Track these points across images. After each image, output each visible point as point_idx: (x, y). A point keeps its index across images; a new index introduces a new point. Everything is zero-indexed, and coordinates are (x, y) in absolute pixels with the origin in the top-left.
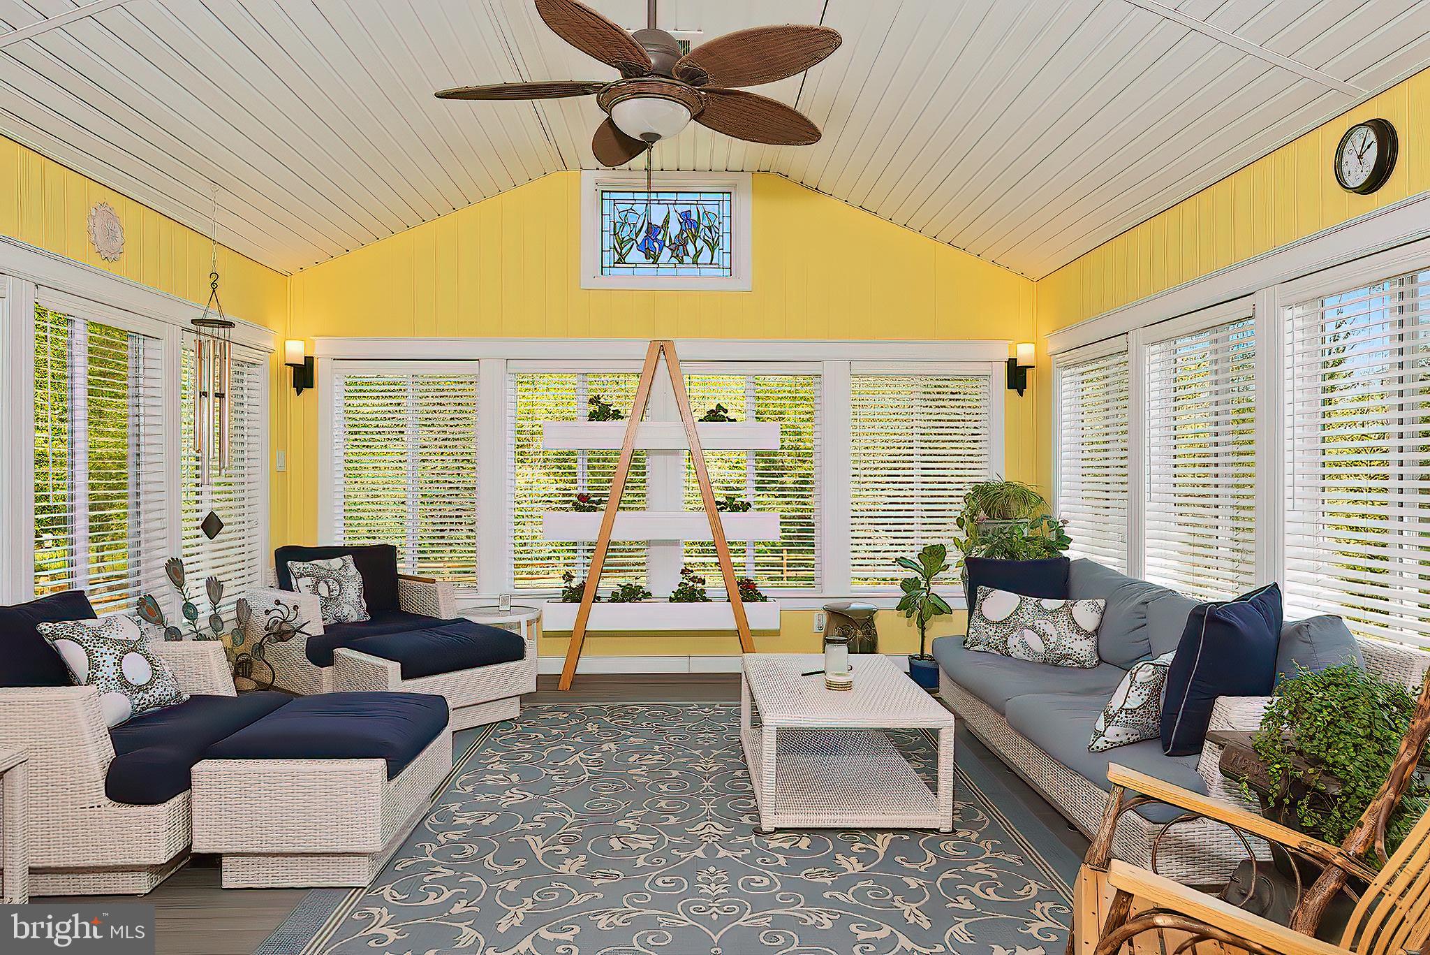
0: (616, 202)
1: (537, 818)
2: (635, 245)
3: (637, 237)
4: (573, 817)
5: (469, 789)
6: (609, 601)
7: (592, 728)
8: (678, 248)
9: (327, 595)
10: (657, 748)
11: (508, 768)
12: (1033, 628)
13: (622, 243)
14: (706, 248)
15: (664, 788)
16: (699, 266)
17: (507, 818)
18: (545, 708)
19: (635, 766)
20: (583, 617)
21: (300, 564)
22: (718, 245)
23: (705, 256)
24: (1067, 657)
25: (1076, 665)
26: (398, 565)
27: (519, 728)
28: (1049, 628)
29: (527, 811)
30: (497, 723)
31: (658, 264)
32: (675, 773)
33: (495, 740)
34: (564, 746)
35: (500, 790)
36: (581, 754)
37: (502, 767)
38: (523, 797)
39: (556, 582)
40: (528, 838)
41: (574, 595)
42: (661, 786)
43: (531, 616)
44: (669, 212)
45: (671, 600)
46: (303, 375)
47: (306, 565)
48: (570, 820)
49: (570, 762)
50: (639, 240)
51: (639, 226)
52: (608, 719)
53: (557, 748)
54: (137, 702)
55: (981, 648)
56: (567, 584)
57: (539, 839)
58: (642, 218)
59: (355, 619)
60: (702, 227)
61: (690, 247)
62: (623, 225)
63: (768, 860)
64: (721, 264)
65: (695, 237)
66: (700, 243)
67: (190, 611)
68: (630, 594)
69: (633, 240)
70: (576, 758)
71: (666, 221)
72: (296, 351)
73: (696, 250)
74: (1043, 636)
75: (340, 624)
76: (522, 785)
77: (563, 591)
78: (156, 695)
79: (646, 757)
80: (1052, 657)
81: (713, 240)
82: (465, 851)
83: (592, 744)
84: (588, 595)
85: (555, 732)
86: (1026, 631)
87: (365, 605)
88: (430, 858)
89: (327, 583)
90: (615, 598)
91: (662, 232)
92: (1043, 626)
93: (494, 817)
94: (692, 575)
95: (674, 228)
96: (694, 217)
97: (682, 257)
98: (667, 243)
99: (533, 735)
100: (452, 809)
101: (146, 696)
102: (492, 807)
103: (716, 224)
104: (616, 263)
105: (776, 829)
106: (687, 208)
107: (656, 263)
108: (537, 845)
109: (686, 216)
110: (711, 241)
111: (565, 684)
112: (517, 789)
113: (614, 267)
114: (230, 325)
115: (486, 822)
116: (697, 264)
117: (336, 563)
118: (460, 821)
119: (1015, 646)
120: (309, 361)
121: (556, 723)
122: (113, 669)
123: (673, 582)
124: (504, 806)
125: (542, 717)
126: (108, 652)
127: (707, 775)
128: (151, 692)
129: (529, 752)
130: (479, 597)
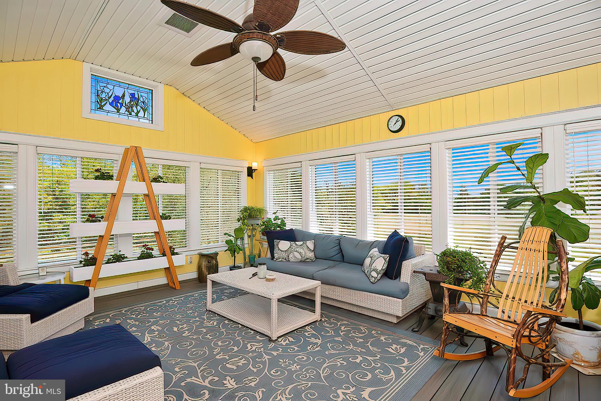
2: (108, 103)
3: (109, 99)
8: (129, 108)
12: (296, 251)
13: (101, 100)
14: (141, 110)
16: (138, 117)
22: (147, 110)
23: (141, 114)
24: (308, 259)
25: (311, 261)
28: (302, 251)
31: (120, 113)
44: (125, 92)
45: (139, 259)
50: (111, 100)
51: (110, 94)
55: (280, 260)
58: (112, 91)
60: (140, 101)
61: (135, 109)
62: (102, 92)
63: (292, 350)
64: (148, 118)
65: (137, 105)
66: (139, 108)
68: (118, 258)
69: (107, 100)
71: (124, 96)
73: (137, 110)
74: (300, 253)
80: (303, 259)
81: (145, 108)
86: (295, 253)
90: (109, 262)
91: (122, 99)
92: (299, 250)
94: (147, 247)
95: (127, 99)
96: (136, 96)
97: (131, 112)
98: (124, 105)
103: (146, 101)
104: (98, 109)
105: (278, 337)
106: (133, 92)
107: (118, 112)
109: (133, 95)
110: (144, 108)
113: (97, 110)
116: (138, 116)
119: (291, 258)
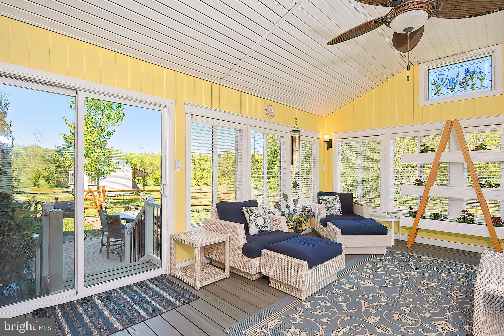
0: (435, 72)
1: (371, 295)
2: (443, 86)
3: (444, 83)
4: (385, 299)
5: (354, 276)
6: (428, 219)
7: (412, 265)
8: (464, 84)
9: (329, 206)
10: (436, 280)
11: (371, 272)
13: (437, 87)
14: (478, 81)
15: (431, 298)
16: (475, 89)
17: (360, 291)
18: (397, 253)
19: (423, 285)
20: (416, 223)
21: (322, 197)
22: (485, 78)
23: (478, 84)
26: (353, 199)
27: (384, 258)
29: (369, 290)
30: (377, 254)
31: (454, 91)
32: (439, 293)
33: (373, 260)
34: (396, 269)
35: (363, 280)
36: (402, 274)
37: (369, 271)
38: (370, 284)
39: (406, 209)
40: (363, 301)
41: (413, 215)
42: (430, 297)
43: (397, 220)
44: (459, 71)
45: (456, 221)
46: (329, 144)
47: (324, 197)
48: (383, 299)
49: (396, 276)
51: (445, 79)
52: (420, 263)
53: (394, 269)
54: (259, 230)
56: (410, 211)
57: (367, 303)
59: (337, 214)
60: (476, 73)
61: (470, 82)
62: (438, 80)
65: (472, 78)
66: (475, 80)
67: (288, 207)
68: (437, 217)
69: (442, 84)
70: (399, 275)
71: (458, 74)
72: (326, 138)
73: (473, 83)
75: (333, 215)
76: (372, 280)
77: (410, 213)
78: (265, 228)
79: (429, 283)
81: (482, 77)
82: (339, 298)
83: (409, 271)
84: (419, 215)
85: (396, 263)
87: (341, 210)
88: (327, 297)
89: (329, 203)
90: (431, 218)
91: (456, 79)
93: (356, 289)
94: (467, 212)
95: (462, 76)
96: (472, 70)
97: (466, 87)
98: (458, 83)
99: (387, 262)
100: (344, 282)
101: (262, 228)
102: (357, 285)
104: (435, 94)
108: (365, 305)
111: (409, 245)
112: (370, 281)
113: (434, 96)
114: (300, 131)
115: (352, 290)
116: (473, 88)
117: (333, 197)
118: (344, 287)
120: (330, 140)
121: (398, 259)
122: (254, 220)
123: (458, 215)
124: (362, 286)
125: (394, 256)
126: (254, 216)
127: (455, 299)
128: (263, 228)
129: (381, 268)
130: (380, 211)
